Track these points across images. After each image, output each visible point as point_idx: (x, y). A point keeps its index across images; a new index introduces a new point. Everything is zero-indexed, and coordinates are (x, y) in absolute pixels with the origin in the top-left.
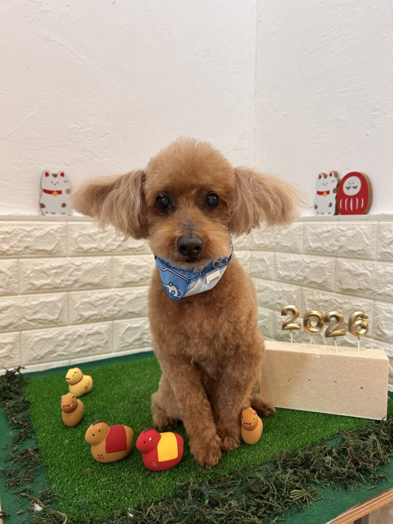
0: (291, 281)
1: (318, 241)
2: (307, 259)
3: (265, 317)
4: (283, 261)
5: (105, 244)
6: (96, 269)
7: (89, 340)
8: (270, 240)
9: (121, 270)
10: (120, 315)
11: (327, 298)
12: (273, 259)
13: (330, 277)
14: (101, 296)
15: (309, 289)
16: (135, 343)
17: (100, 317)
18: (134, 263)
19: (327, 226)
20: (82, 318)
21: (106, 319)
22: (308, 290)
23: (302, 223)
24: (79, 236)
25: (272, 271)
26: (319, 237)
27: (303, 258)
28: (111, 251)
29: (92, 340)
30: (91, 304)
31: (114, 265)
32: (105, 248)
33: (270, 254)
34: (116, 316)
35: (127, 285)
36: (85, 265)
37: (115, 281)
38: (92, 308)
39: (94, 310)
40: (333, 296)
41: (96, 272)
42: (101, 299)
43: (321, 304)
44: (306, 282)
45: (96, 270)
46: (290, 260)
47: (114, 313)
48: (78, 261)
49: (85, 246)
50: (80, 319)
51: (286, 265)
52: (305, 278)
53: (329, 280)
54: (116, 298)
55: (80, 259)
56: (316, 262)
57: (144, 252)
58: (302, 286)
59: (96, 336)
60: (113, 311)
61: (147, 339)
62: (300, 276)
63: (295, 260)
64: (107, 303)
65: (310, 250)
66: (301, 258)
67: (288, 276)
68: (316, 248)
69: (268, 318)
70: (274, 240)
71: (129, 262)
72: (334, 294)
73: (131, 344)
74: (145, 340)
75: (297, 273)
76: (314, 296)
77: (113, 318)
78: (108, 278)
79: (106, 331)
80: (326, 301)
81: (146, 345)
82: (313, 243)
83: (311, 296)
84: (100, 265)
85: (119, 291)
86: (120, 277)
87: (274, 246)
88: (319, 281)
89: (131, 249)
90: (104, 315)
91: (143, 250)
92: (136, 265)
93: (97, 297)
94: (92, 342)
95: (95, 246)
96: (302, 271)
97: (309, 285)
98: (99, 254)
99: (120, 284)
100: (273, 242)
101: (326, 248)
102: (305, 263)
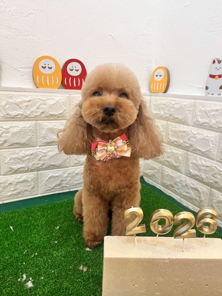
0: (179, 146)
1: (206, 117)
2: (195, 130)
3: (156, 169)
4: (173, 129)
5: (30, 111)
6: (23, 131)
7: (18, 186)
8: (165, 111)
9: (44, 132)
10: (43, 167)
11: (208, 164)
12: (166, 127)
13: (213, 148)
14: (27, 153)
15: (194, 154)
16: (56, 188)
17: (27, 169)
18: (55, 127)
19: (215, 105)
20: (12, 170)
21: (32, 171)
22: (192, 155)
23: (193, 101)
24: (6, 104)
25: (164, 135)
26: (207, 114)
27: (191, 129)
28: (35, 117)
29: (21, 186)
30: (19, 159)
31: (38, 128)
32: (30, 115)
33: (164, 122)
34: (41, 168)
35: (49, 144)
36: (13, 128)
37: (39, 141)
38: (20, 162)
39: (22, 164)
40: (214, 163)
41: (23, 134)
42: (27, 156)
43: (203, 168)
44: (191, 149)
45: (23, 133)
46: (179, 129)
47: (39, 166)
48: (6, 125)
49: (13, 113)
50: (10, 171)
51: (176, 133)
52: (191, 145)
53: (212, 150)
54: (40, 154)
55: (9, 123)
56: (202, 134)
57: (64, 118)
58: (188, 151)
59: (24, 183)
60: (38, 164)
61: (66, 184)
62: (187, 143)
63: (184, 130)
64: (32, 159)
65: (198, 124)
66: (189, 130)
67: (177, 142)
68: (204, 123)
69: (157, 170)
70: (168, 112)
71: (51, 126)
72: (214, 162)
73: (53, 189)
74: (64, 185)
75: (184, 140)
76: (197, 160)
77: (38, 169)
78: (33, 138)
79: (32, 180)
80: (207, 166)
81: (64, 188)
82: (202, 119)
83: (194, 160)
84: (26, 128)
85: (42, 149)
86: (43, 138)
87: (168, 117)
88: (203, 150)
89: (52, 115)
90: (30, 167)
91: (62, 117)
92: (57, 129)
93: (24, 154)
94: (21, 188)
95: (21, 113)
96: (189, 140)
97: (193, 151)
98: (24, 119)
99: (43, 143)
100: (167, 114)
101: (213, 124)
102: (192, 134)
